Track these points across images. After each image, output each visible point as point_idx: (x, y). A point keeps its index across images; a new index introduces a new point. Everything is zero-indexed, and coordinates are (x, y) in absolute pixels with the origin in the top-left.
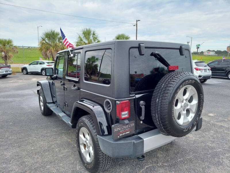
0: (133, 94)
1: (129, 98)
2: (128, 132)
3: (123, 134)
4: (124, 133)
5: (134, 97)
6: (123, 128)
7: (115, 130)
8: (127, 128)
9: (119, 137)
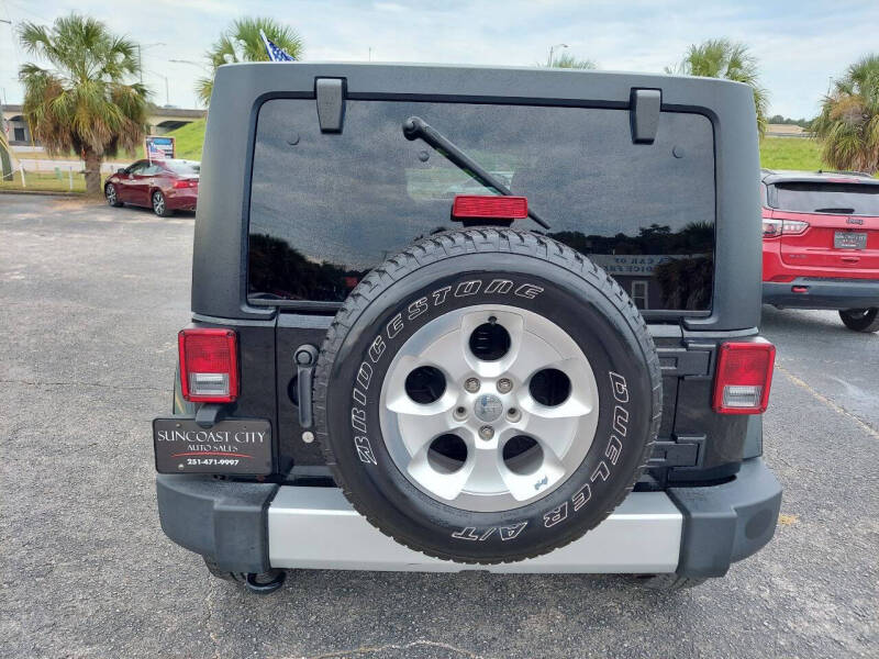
0: (265, 307)
1: (234, 322)
2: (232, 462)
3: (206, 462)
4: (208, 457)
5: (271, 324)
6: (202, 437)
7: (164, 434)
8: (223, 443)
9: (181, 466)
